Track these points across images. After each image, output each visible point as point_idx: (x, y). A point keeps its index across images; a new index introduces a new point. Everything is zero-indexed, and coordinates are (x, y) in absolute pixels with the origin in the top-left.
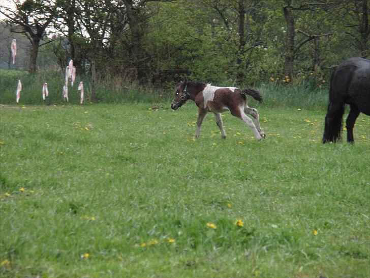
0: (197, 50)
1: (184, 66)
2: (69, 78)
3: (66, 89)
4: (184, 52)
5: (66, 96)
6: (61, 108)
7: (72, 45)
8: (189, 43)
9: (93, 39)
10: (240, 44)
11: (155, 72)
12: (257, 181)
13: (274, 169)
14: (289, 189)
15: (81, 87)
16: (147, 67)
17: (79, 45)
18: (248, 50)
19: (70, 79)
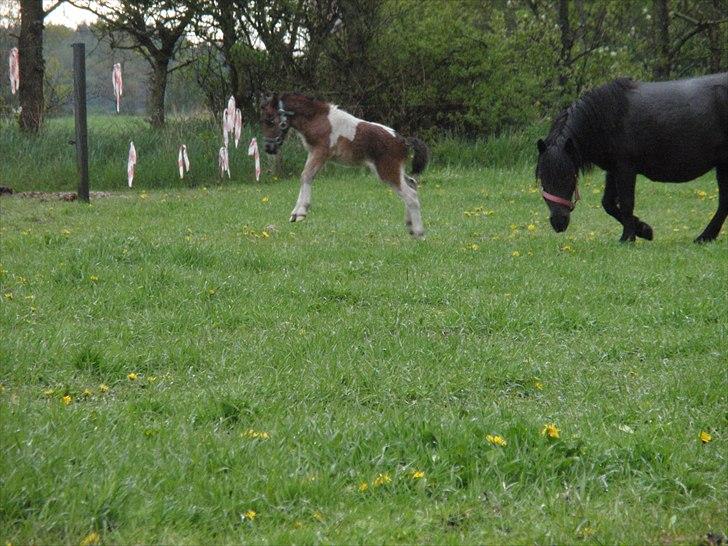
0: (478, 63)
1: (455, 95)
2: (229, 133)
3: (224, 154)
4: (453, 69)
5: (225, 167)
6: (216, 193)
7: (233, 68)
8: (462, 50)
9: (272, 53)
10: (562, 46)
11: (399, 110)
12: (596, 330)
13: (631, 302)
14: (659, 343)
15: (253, 149)
16: (381, 101)
17: (247, 67)
18: (576, 59)
19: (232, 135)
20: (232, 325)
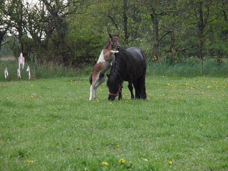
0: (99, 43)
1: (91, 53)
2: (21, 64)
3: (19, 71)
4: (91, 45)
5: (19, 75)
6: (16, 83)
7: (22, 44)
8: (93, 39)
9: (34, 39)
10: (125, 38)
11: (74, 57)
12: (136, 128)
13: (147, 119)
14: (155, 132)
15: (28, 70)
16: (68, 55)
17: (26, 44)
18: (129, 42)
19: (21, 65)
20: (21, 126)
